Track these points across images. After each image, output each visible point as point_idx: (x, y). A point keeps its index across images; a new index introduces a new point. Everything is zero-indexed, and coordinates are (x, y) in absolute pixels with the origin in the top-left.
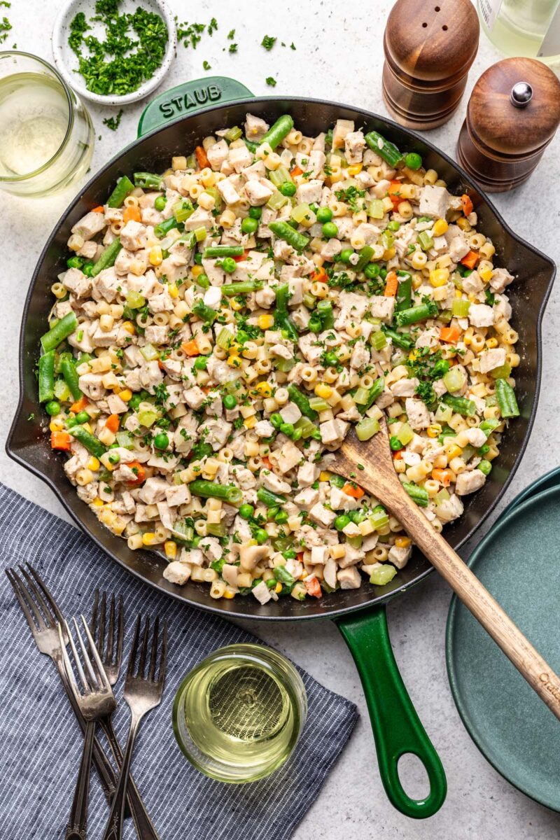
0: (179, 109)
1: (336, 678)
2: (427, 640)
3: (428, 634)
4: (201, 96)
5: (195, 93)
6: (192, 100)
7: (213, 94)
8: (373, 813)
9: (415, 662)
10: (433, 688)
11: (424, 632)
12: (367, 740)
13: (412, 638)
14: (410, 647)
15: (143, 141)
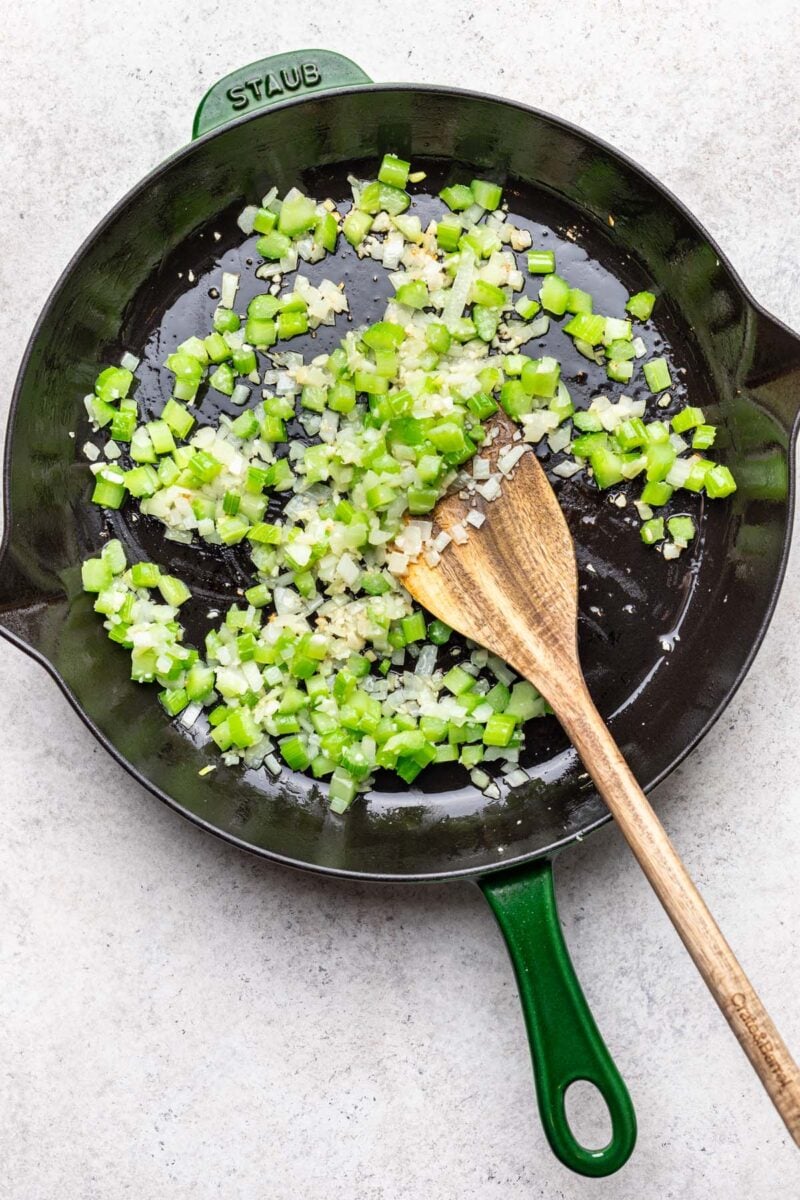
0: (257, 97)
1: (478, 970)
2: (615, 915)
3: (617, 906)
4: (291, 79)
5: (282, 73)
7: (310, 76)
8: (527, 1171)
9: (596, 948)
10: (621, 986)
11: (610, 904)
12: (522, 1064)
13: (592, 912)
14: (589, 925)
15: (200, 145)
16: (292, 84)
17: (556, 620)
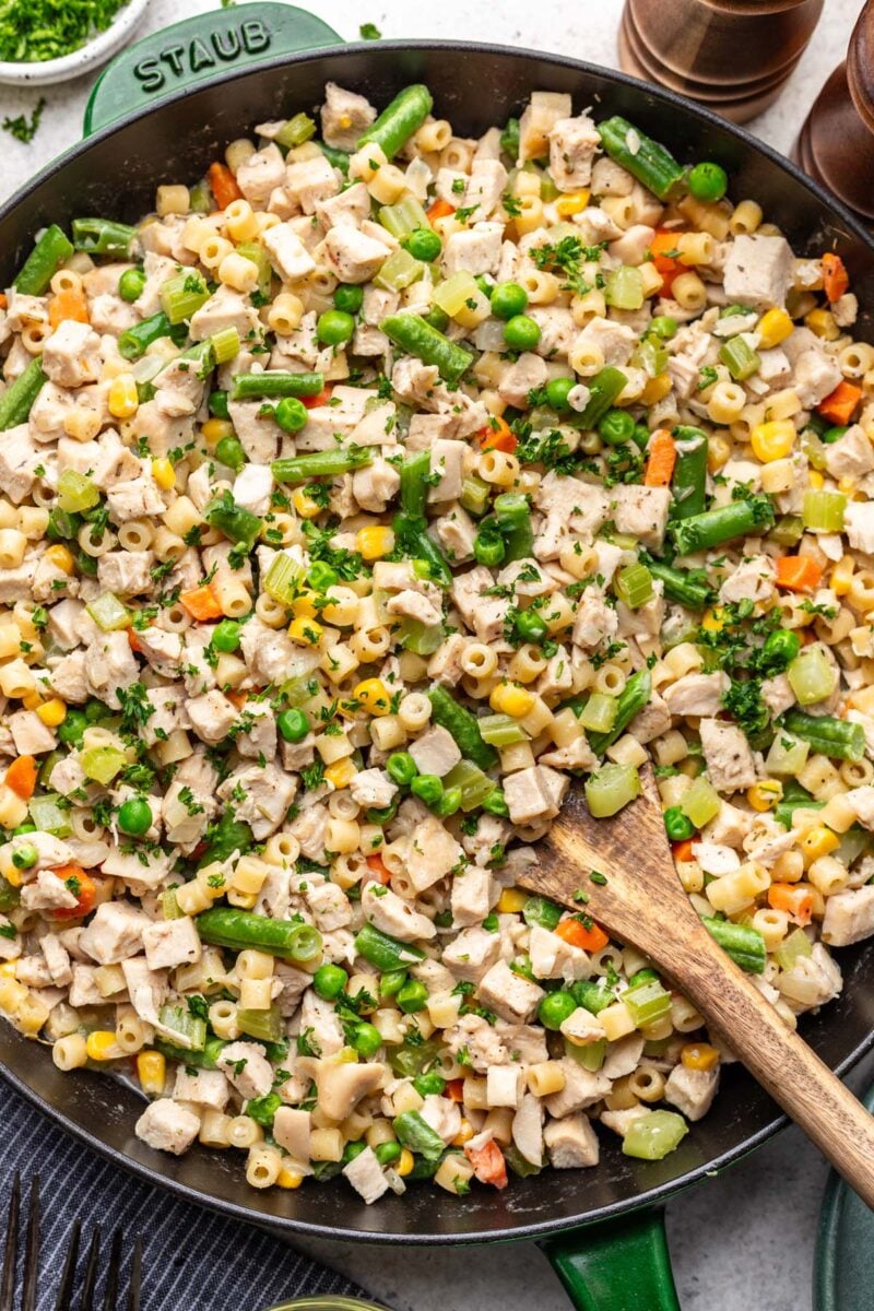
0: (177, 72)
2: (747, 1289)
4: (227, 44)
5: (213, 38)
6: (210, 54)
7: (254, 38)
13: (710, 1283)
14: (707, 1305)
15: (97, 143)
16: (229, 52)
17: (636, 831)
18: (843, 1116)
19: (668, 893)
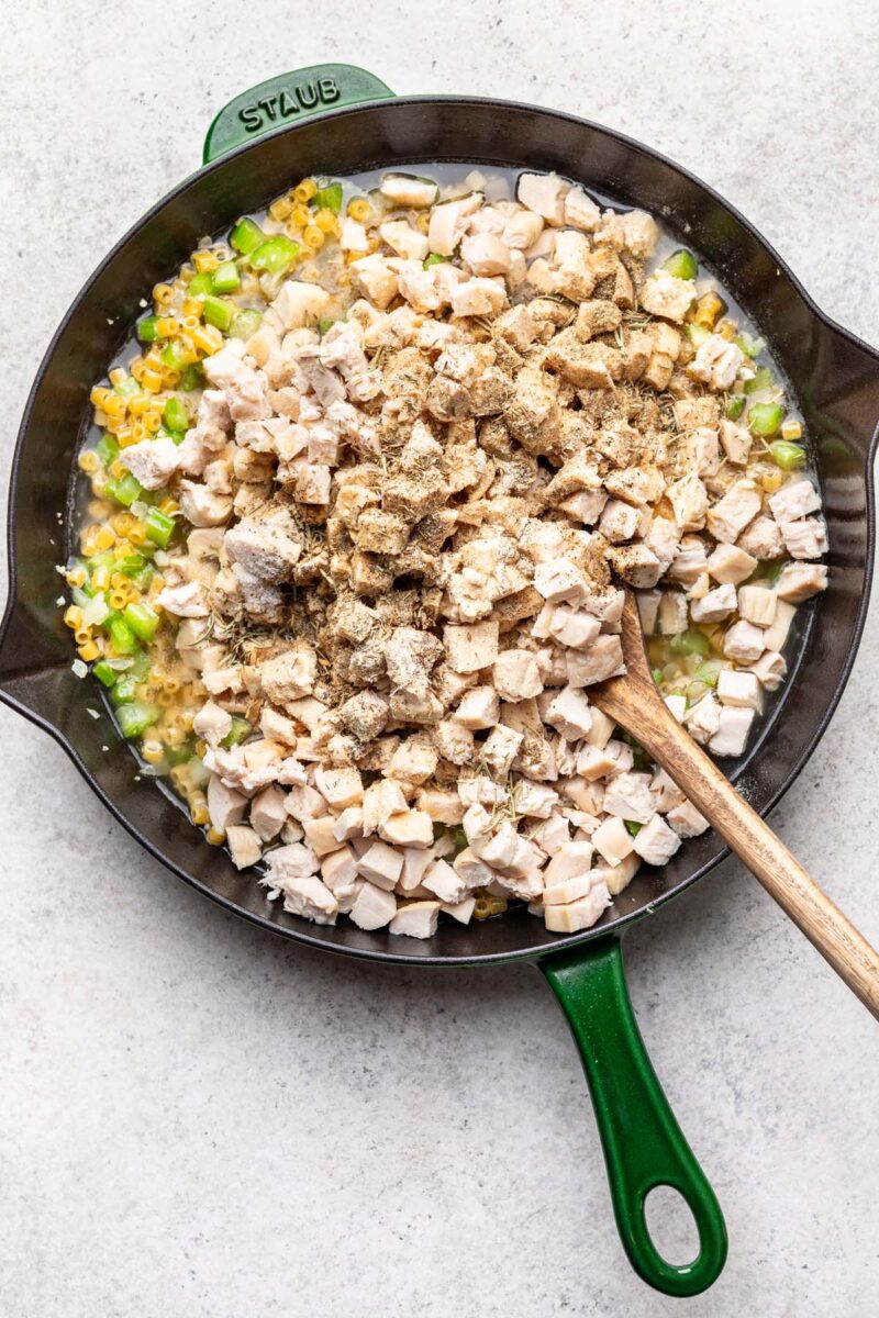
0: (272, 117)
1: (541, 1067)
2: (694, 1000)
3: (695, 990)
4: (308, 95)
5: (297, 91)
6: (291, 102)
7: (327, 92)
8: (605, 1295)
9: (674, 1038)
10: (703, 1082)
11: (687, 988)
12: (595, 1172)
13: (667, 998)
14: (665, 1012)
15: (212, 170)
16: (308, 101)
18: (751, 837)
19: (642, 685)
